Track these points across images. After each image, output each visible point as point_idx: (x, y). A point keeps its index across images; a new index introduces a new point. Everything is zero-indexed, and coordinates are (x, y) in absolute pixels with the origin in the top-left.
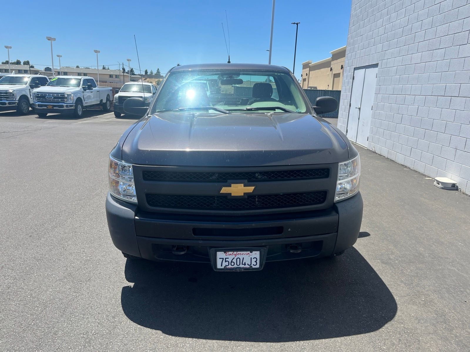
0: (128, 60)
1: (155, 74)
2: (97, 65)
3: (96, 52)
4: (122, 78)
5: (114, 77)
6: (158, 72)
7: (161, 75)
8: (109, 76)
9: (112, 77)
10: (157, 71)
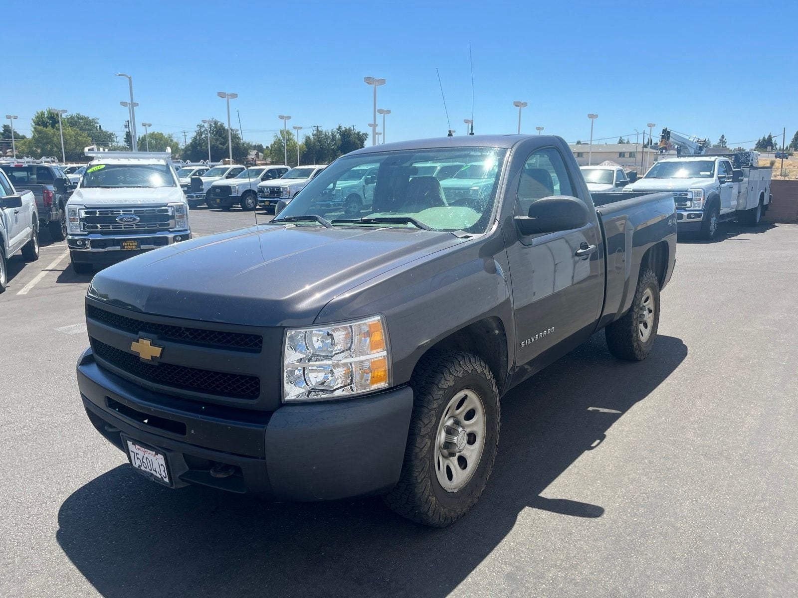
0: (650, 125)
1: (714, 146)
2: (590, 140)
3: (591, 116)
4: (639, 157)
5: (627, 155)
6: (723, 140)
7: (727, 147)
8: (618, 155)
9: (624, 156)
10: (720, 140)
